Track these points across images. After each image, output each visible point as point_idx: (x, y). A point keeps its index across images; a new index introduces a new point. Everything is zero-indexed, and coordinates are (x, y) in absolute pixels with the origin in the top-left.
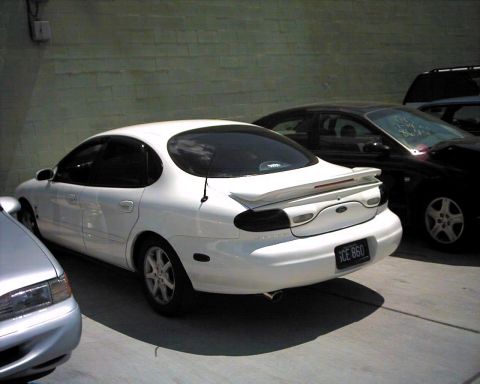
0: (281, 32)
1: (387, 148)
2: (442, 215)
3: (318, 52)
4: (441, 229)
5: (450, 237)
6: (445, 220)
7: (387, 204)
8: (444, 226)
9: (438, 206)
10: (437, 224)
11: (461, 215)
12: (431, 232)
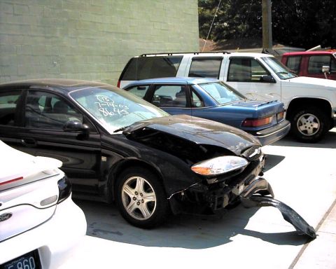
0: (15, 15)
1: (86, 127)
2: (136, 193)
3: (48, 35)
4: (136, 206)
5: (145, 214)
6: (139, 198)
7: (70, 198)
8: (138, 203)
9: (133, 185)
10: (132, 201)
11: (154, 194)
12: (127, 209)
